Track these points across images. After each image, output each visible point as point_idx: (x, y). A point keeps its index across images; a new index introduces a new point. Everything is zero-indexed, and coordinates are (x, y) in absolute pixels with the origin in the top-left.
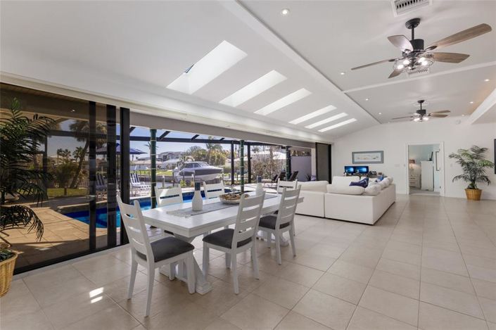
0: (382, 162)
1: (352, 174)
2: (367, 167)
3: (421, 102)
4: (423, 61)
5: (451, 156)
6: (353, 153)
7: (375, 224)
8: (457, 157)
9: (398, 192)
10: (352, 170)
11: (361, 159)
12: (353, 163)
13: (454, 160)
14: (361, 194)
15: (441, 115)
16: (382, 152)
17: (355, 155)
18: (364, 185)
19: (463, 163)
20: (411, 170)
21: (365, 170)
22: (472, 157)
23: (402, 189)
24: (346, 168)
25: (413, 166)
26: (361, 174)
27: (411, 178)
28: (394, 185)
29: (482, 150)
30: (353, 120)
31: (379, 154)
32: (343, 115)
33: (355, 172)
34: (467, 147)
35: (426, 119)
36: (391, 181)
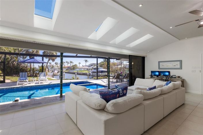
0: (181, 68)
2: (169, 72)
6: (159, 62)
10: (157, 73)
11: (165, 66)
16: (181, 61)
17: (161, 63)
21: (167, 74)
26: (164, 77)
31: (179, 63)
33: (159, 75)
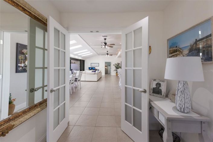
0: (99, 66)
1: (91, 70)
3: (107, 51)
4: (106, 47)
5: (113, 65)
6: (91, 63)
7: (97, 81)
8: (115, 65)
9: (102, 75)
10: (91, 68)
11: (93, 66)
12: (91, 66)
13: (114, 66)
14: (94, 74)
15: (111, 55)
16: (99, 63)
18: (95, 72)
19: (115, 67)
20: (105, 69)
21: (94, 68)
22: (117, 65)
23: (103, 73)
24: (89, 68)
25: (106, 67)
26: (93, 69)
27: (105, 71)
28: (101, 73)
29: (119, 64)
30: (92, 54)
31: (98, 64)
32: (89, 52)
34: (116, 63)
35: (108, 56)
36: (101, 71)
